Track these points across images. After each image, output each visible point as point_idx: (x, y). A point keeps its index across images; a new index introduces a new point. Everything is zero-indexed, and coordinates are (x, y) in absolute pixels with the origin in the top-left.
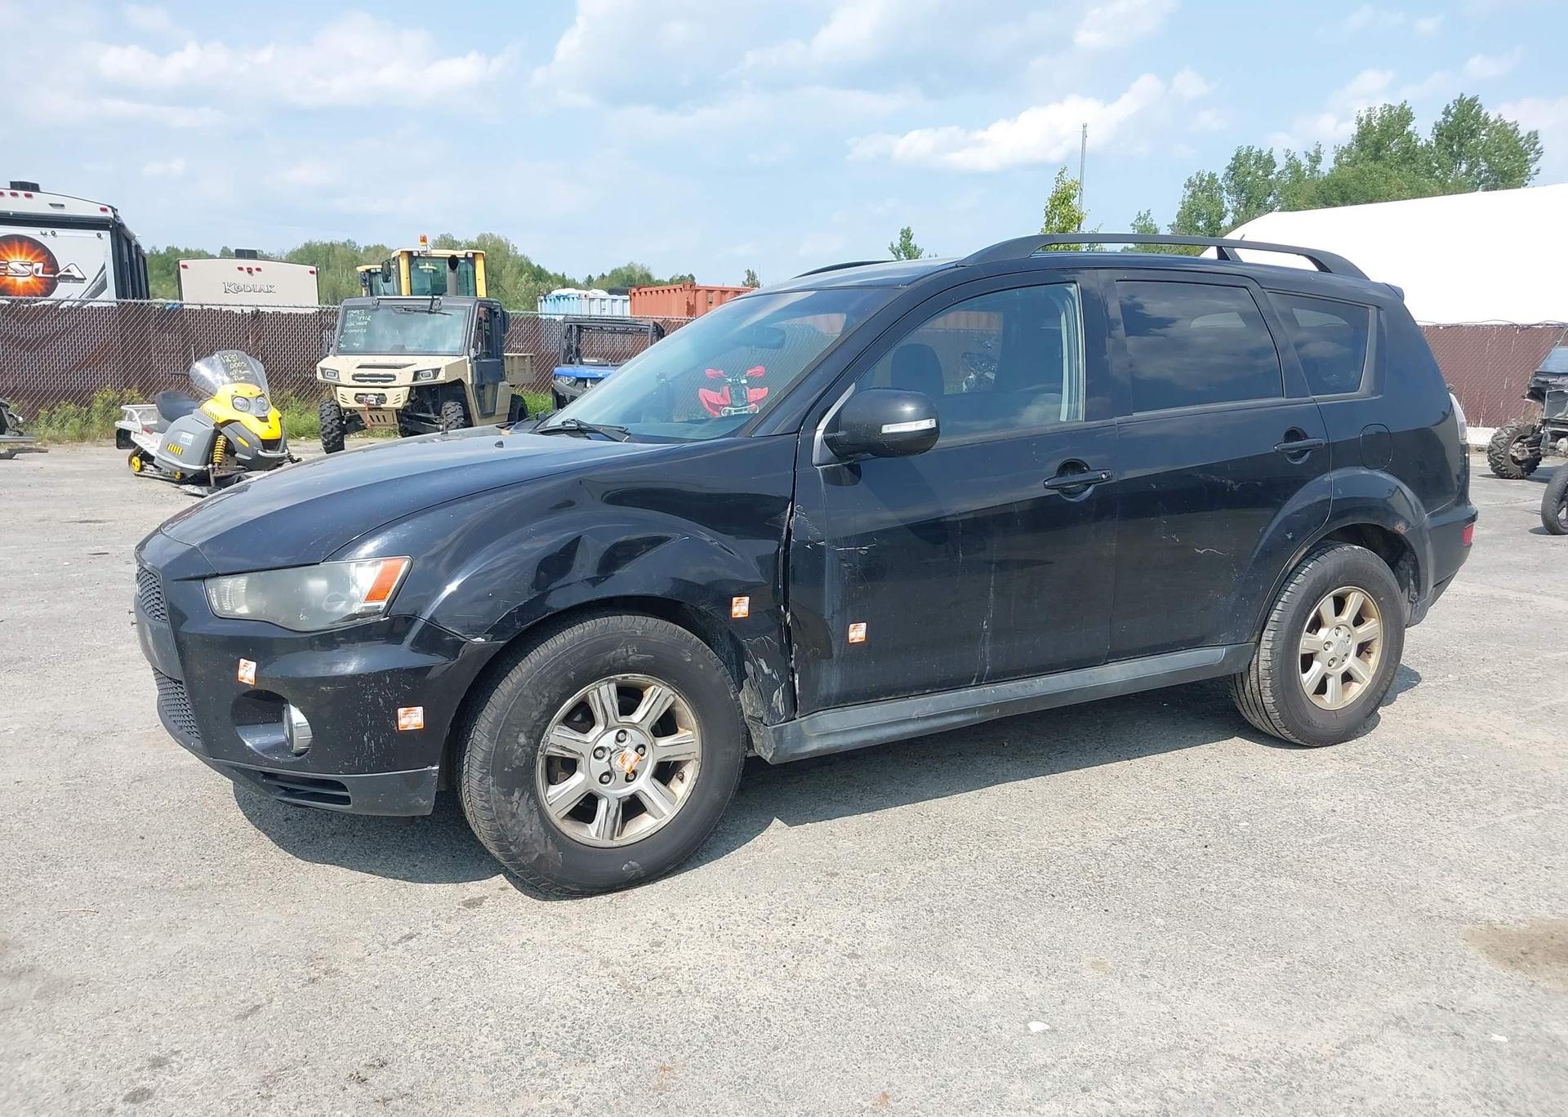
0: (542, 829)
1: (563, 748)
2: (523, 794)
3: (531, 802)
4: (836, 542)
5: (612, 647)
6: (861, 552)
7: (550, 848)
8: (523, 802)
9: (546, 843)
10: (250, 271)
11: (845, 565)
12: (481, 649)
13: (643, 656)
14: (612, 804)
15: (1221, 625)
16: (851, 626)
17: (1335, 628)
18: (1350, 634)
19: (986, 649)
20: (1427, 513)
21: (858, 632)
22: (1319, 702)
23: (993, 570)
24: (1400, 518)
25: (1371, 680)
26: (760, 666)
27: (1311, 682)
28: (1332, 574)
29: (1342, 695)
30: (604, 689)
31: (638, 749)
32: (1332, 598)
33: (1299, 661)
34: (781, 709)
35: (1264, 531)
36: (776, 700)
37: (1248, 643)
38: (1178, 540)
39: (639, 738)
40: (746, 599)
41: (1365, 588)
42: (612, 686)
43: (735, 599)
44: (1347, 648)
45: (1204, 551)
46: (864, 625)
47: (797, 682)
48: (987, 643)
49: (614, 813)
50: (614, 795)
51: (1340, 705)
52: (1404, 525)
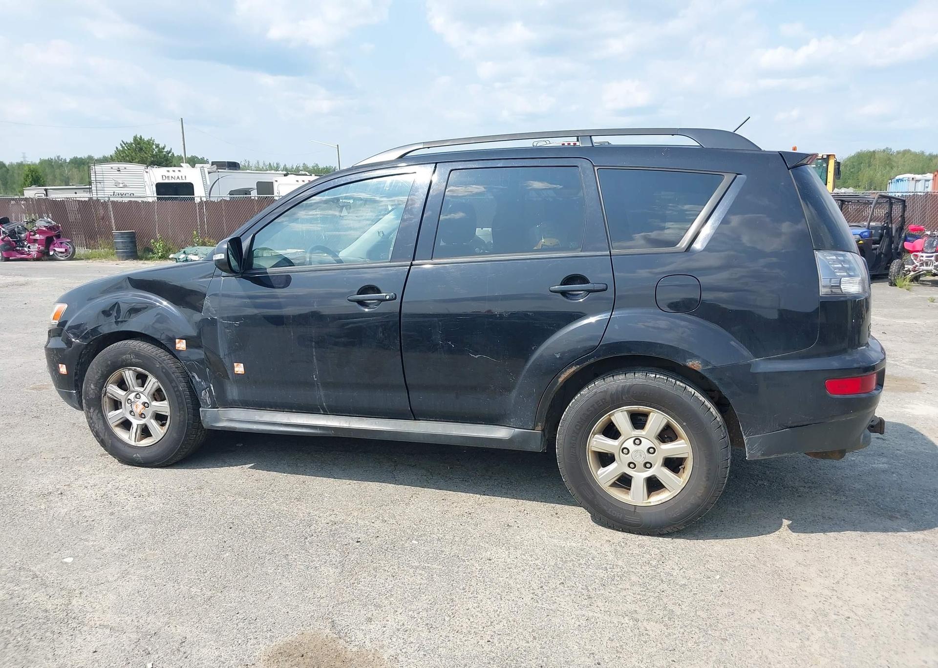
0: (103, 428)
1: (113, 395)
2: (95, 410)
3: (99, 415)
4: (222, 318)
5: (125, 354)
6: (235, 325)
7: (106, 437)
8: (95, 414)
9: (105, 434)
11: (228, 330)
12: (79, 345)
13: (138, 360)
14: (134, 426)
15: (509, 412)
16: (235, 364)
17: (634, 438)
18: (654, 447)
19: (322, 393)
20: (758, 358)
21: (239, 369)
22: (618, 495)
23: (314, 346)
24: (694, 357)
25: (680, 491)
26: (193, 377)
27: (604, 475)
28: (613, 393)
29: (649, 496)
30: (127, 372)
31: (144, 404)
32: (625, 413)
33: (588, 456)
34: (209, 401)
35: (536, 349)
36: (204, 395)
37: (534, 430)
38: (453, 346)
39: (144, 399)
40: (184, 341)
41: (663, 411)
42: (131, 372)
43: (177, 341)
44: (650, 458)
45: (477, 356)
46: (242, 365)
47: (212, 388)
48: (321, 389)
49: (139, 432)
50: (136, 422)
51: (642, 503)
52: (700, 364)
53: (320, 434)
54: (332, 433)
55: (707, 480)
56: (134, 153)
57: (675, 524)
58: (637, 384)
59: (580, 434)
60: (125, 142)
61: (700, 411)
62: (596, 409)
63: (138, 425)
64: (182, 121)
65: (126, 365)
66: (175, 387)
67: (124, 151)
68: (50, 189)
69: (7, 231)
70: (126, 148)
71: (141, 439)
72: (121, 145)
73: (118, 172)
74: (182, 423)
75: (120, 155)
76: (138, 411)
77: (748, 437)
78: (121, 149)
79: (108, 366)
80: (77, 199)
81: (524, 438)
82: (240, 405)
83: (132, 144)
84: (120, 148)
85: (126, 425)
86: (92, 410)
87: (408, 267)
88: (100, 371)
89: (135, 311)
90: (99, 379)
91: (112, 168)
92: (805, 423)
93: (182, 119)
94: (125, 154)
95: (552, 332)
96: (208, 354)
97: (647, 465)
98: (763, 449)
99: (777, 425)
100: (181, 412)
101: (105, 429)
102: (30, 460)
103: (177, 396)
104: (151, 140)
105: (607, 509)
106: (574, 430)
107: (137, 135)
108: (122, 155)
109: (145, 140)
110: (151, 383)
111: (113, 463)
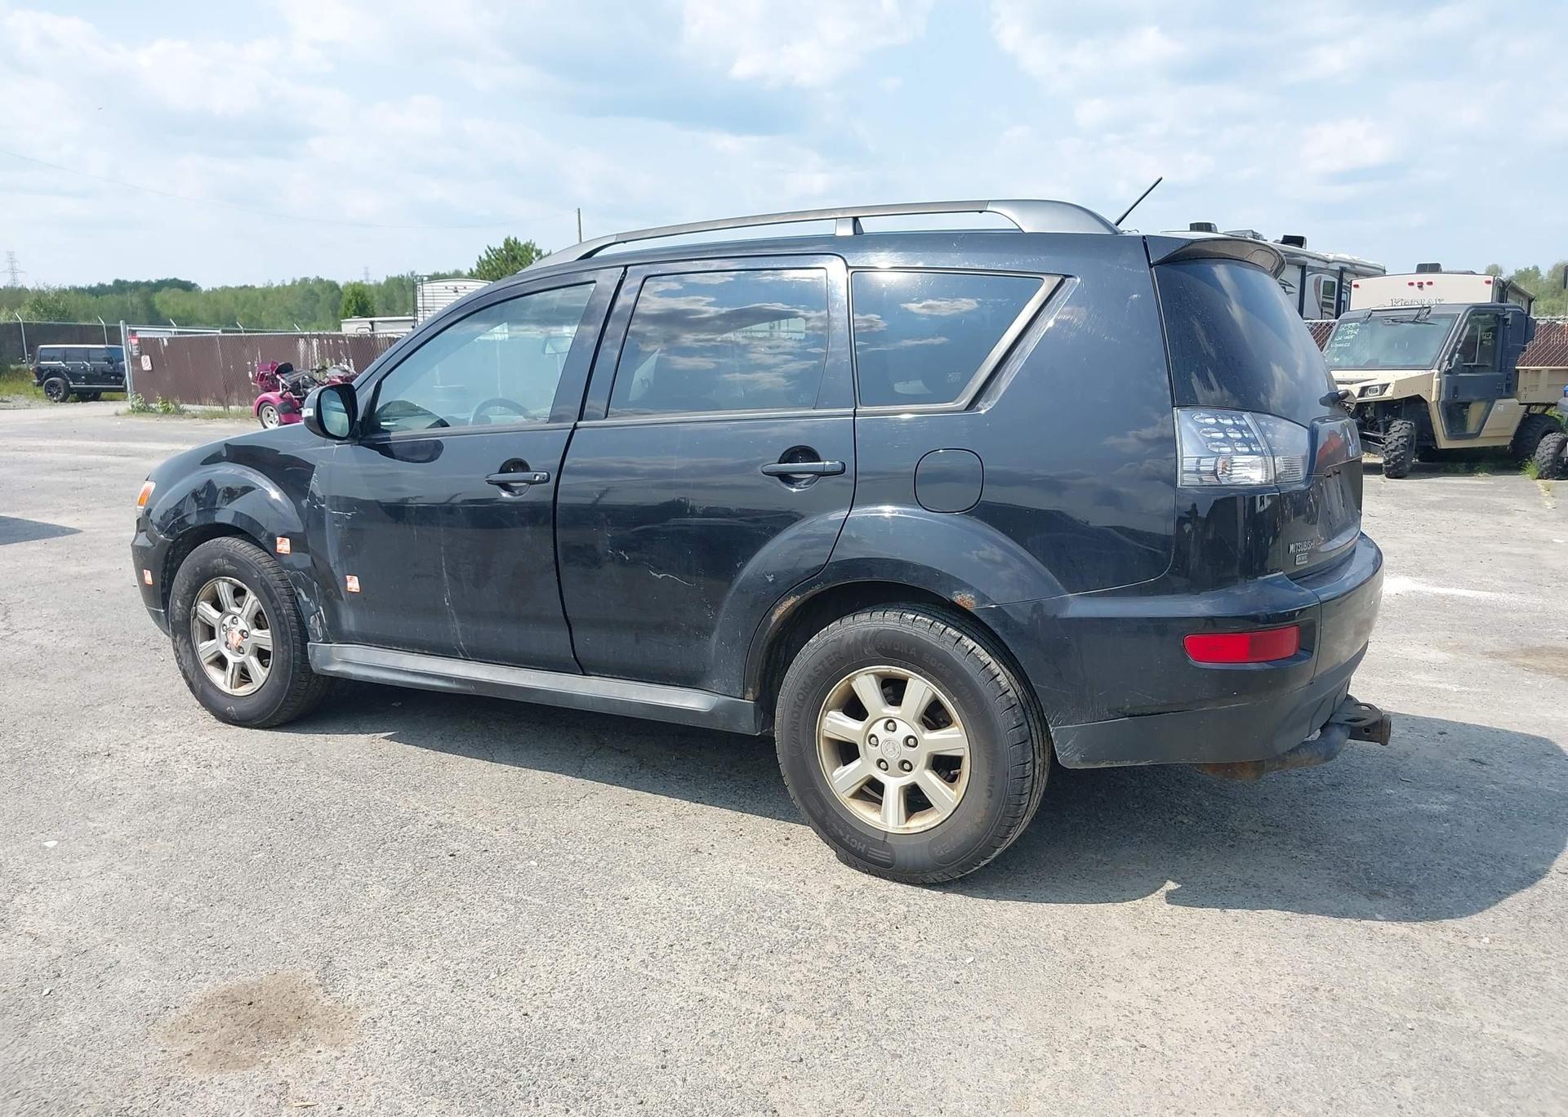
0: (192, 665)
1: (205, 618)
3: (188, 646)
4: (331, 506)
5: (215, 557)
6: (347, 517)
7: (195, 679)
8: (183, 643)
10: (1421, 285)
11: (337, 525)
12: (164, 544)
13: (232, 568)
14: (230, 665)
15: (709, 668)
16: (348, 577)
17: (886, 720)
18: (915, 735)
19: (456, 626)
20: (1072, 593)
21: (353, 584)
22: (862, 811)
23: (442, 552)
24: (965, 587)
25: (951, 812)
26: (299, 594)
27: (842, 779)
28: (850, 643)
29: (908, 818)
30: (220, 583)
31: (242, 632)
32: (872, 677)
33: (819, 745)
34: (320, 632)
35: (742, 567)
36: (314, 623)
37: (744, 699)
38: (627, 558)
39: (242, 624)
40: (288, 540)
41: (925, 676)
42: (226, 584)
43: (279, 539)
44: (908, 753)
45: (661, 575)
46: (356, 578)
47: (322, 612)
48: (456, 620)
49: (236, 673)
50: (232, 659)
51: (897, 828)
52: (973, 599)
53: (458, 689)
54: (471, 690)
55: (990, 797)
56: (504, 265)
57: (944, 868)
58: (884, 630)
59: (805, 709)
60: (492, 249)
61: (978, 678)
62: (826, 669)
63: (234, 663)
64: (579, 212)
65: (221, 573)
66: (277, 609)
67: (490, 262)
68: (378, 321)
69: (288, 385)
70: (493, 257)
71: (240, 686)
72: (487, 253)
73: (454, 294)
74: (286, 664)
75: (484, 268)
76: (235, 642)
77: (1056, 728)
78: (486, 259)
79: (196, 574)
80: (389, 335)
81: (732, 712)
82: (360, 639)
83: (501, 251)
84: (484, 257)
85: (221, 662)
86: (178, 638)
87: (570, 431)
88: (187, 582)
89: (231, 494)
90: (187, 594)
91: (446, 288)
92: (1155, 710)
93: (579, 210)
94: (491, 267)
95: (764, 540)
96: (315, 561)
97: (905, 765)
98: (1083, 750)
99: (1105, 709)
100: (285, 647)
101: (195, 667)
102: (103, 707)
103: (280, 624)
104: (530, 243)
105: (842, 835)
106: (795, 702)
107: (509, 238)
108: (487, 268)
109: (522, 243)
110: (250, 602)
111: (206, 718)
